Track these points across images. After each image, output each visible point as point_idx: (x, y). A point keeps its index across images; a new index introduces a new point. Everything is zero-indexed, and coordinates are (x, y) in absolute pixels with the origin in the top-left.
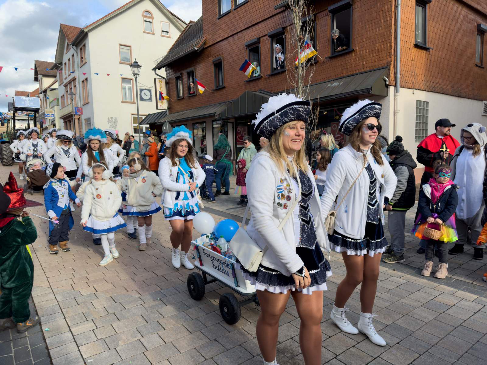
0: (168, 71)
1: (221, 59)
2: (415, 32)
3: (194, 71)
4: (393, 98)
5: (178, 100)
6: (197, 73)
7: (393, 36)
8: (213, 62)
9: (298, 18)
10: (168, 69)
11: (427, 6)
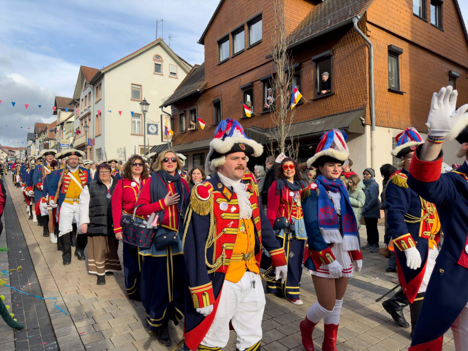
0: (174, 109)
1: (219, 99)
2: (389, 79)
3: (196, 109)
4: (370, 135)
5: (181, 134)
6: (198, 110)
7: (368, 82)
8: (213, 102)
9: (281, 70)
10: (173, 107)
11: (400, 56)
